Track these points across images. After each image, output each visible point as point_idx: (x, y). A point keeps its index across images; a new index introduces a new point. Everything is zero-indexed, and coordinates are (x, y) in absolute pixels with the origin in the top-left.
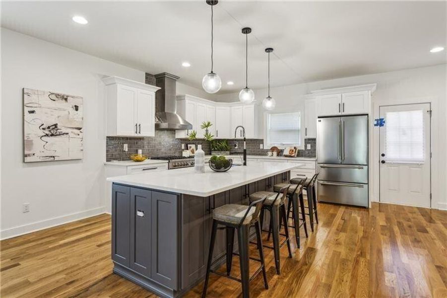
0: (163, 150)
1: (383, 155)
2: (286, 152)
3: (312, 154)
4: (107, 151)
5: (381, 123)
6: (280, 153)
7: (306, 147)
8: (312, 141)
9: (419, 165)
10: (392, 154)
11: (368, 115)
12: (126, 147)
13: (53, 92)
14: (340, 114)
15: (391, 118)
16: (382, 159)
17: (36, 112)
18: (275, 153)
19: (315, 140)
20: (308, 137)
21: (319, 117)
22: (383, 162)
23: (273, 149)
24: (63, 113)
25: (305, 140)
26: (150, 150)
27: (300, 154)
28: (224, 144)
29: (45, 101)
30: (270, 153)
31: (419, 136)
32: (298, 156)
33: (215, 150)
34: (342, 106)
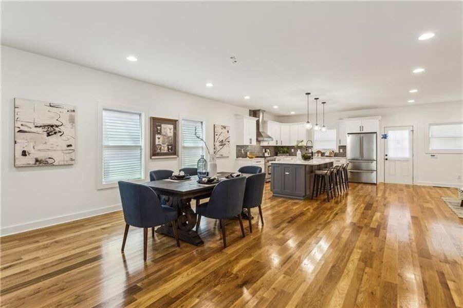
1: (386, 155)
2: (327, 154)
3: (344, 155)
5: (385, 137)
6: (323, 155)
7: (339, 150)
8: (344, 147)
9: (406, 160)
10: (391, 155)
11: (376, 133)
14: (360, 132)
15: (391, 134)
16: (386, 157)
18: (320, 155)
19: (345, 146)
20: (341, 145)
21: (348, 134)
22: (386, 159)
23: (318, 152)
25: (339, 146)
27: (336, 155)
28: (286, 149)
30: (316, 155)
31: (407, 144)
32: (335, 156)
33: (280, 153)
34: (361, 128)
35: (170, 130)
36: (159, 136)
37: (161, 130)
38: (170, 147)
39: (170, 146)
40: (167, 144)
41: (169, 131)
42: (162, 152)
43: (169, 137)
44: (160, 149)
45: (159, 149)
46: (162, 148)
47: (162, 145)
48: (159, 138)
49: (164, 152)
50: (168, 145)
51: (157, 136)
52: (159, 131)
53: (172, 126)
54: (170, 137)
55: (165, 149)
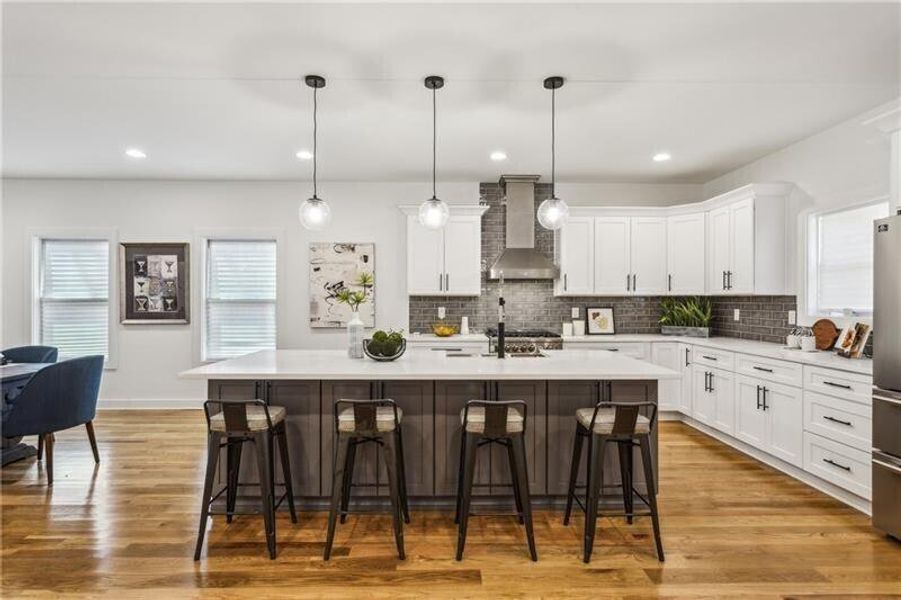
0: (520, 319)
4: (411, 318)
12: (442, 313)
13: (338, 242)
17: (322, 269)
24: (350, 267)
26: (490, 319)
29: (330, 255)
33: (670, 323)
35: (169, 265)
36: (142, 279)
37: (145, 267)
38: (169, 301)
39: (170, 298)
40: (162, 294)
41: (165, 268)
42: (150, 310)
43: (166, 281)
44: (146, 305)
45: (141, 305)
46: (151, 303)
47: (150, 298)
48: (141, 284)
49: (156, 311)
50: (164, 298)
51: (137, 280)
52: (141, 270)
53: (173, 258)
54: (170, 280)
55: (157, 305)
